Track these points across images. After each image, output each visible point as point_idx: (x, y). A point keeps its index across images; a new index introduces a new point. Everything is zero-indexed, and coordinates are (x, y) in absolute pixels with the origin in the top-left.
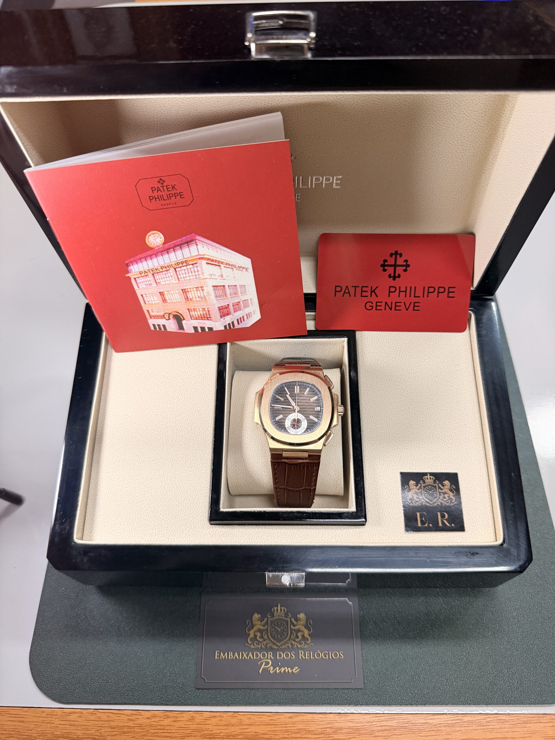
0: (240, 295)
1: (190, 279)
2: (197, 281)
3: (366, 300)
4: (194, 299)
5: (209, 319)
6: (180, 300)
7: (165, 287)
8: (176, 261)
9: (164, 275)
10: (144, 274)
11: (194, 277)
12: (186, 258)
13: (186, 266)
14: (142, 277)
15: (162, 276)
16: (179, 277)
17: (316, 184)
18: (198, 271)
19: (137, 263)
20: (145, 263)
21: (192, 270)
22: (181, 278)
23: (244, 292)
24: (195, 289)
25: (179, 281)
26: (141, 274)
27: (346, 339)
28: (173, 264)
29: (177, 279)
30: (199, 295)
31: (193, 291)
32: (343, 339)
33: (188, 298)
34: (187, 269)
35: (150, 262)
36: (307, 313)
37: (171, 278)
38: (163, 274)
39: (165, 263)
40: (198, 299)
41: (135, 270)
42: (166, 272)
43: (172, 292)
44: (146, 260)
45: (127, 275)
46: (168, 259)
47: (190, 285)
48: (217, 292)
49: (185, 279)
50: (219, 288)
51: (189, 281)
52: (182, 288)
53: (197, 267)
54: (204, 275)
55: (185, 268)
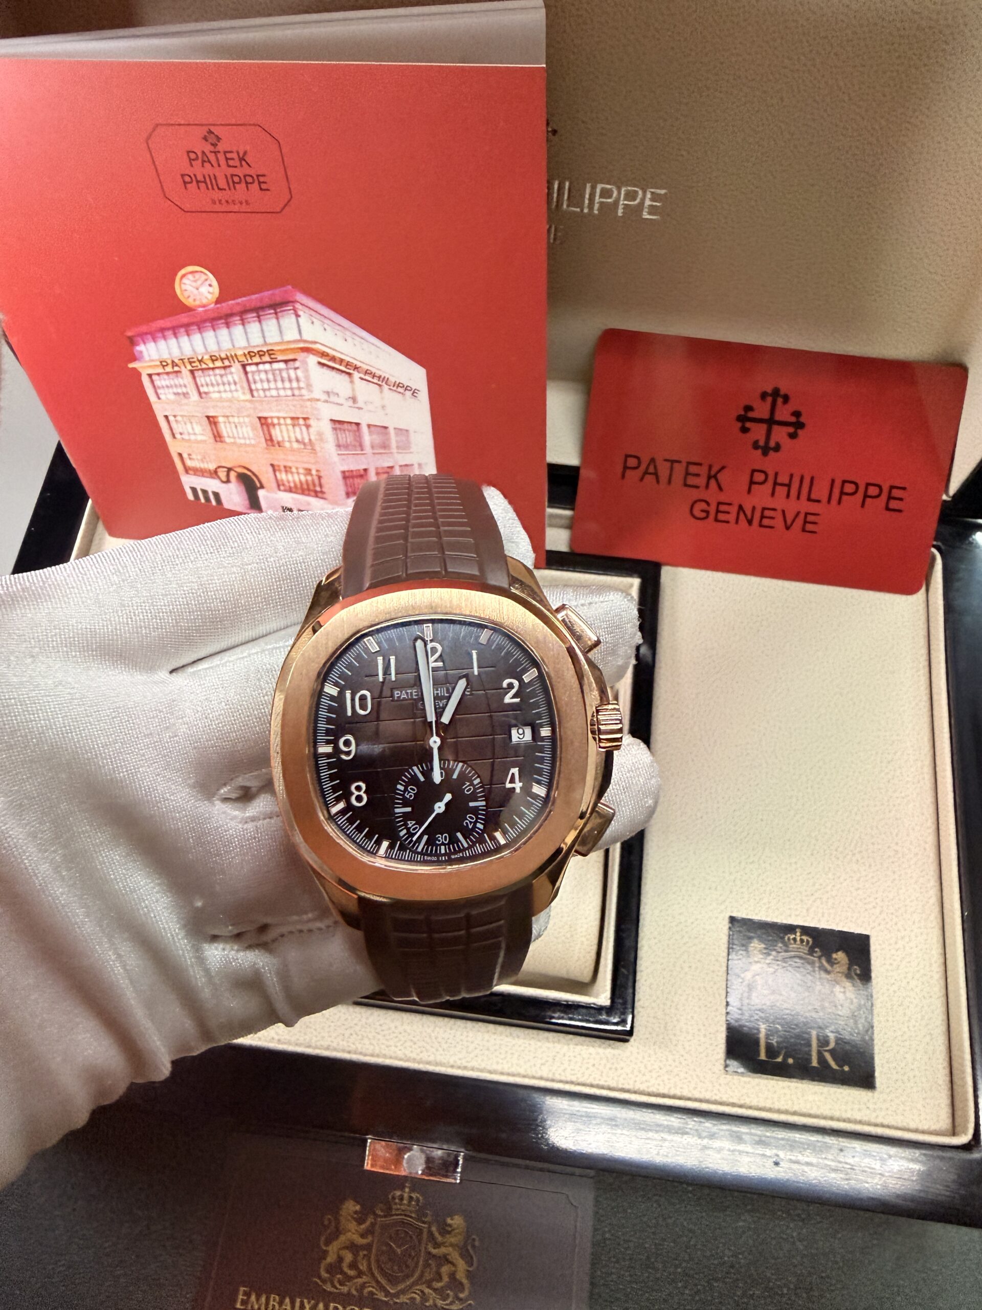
0: (394, 450)
1: (279, 396)
2: (295, 403)
3: (696, 494)
4: (287, 445)
5: (320, 495)
6: (253, 442)
7: (219, 404)
8: (245, 348)
9: (218, 378)
10: (172, 367)
11: (289, 393)
12: (271, 344)
13: (270, 363)
14: (168, 373)
15: (213, 378)
16: (253, 387)
17: (601, 203)
18: (298, 380)
19: (154, 340)
20: (173, 342)
21: (285, 374)
22: (257, 390)
23: (405, 447)
24: (289, 421)
25: (253, 396)
26: (164, 366)
27: (636, 582)
28: (240, 353)
29: (247, 391)
30: (299, 437)
31: (286, 425)
32: (629, 580)
33: (271, 440)
34: (273, 371)
35: (184, 340)
36: (549, 509)
37: (233, 387)
38: (215, 375)
39: (220, 350)
40: (295, 445)
41: (149, 356)
42: (222, 372)
43: (236, 420)
44: (175, 335)
45: (131, 366)
46: (227, 338)
47: (279, 411)
48: (339, 435)
49: (268, 393)
50: (346, 426)
51: (277, 401)
52: (260, 415)
53: (296, 369)
54: (311, 391)
55: (267, 366)
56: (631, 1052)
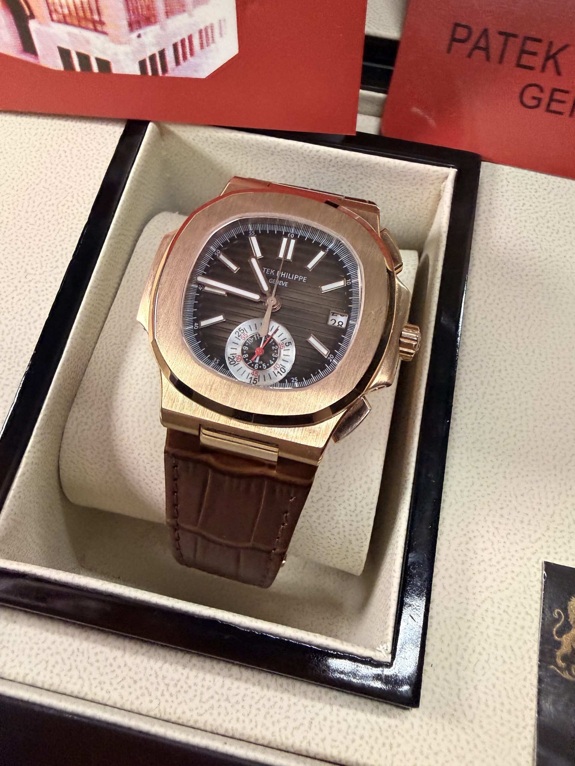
3: (530, 77)
5: (99, 28)
27: (452, 172)
32: (444, 170)
36: (361, 91)
56: (412, 724)
